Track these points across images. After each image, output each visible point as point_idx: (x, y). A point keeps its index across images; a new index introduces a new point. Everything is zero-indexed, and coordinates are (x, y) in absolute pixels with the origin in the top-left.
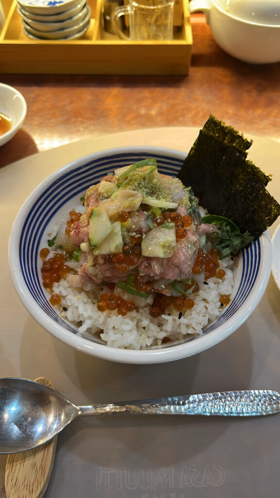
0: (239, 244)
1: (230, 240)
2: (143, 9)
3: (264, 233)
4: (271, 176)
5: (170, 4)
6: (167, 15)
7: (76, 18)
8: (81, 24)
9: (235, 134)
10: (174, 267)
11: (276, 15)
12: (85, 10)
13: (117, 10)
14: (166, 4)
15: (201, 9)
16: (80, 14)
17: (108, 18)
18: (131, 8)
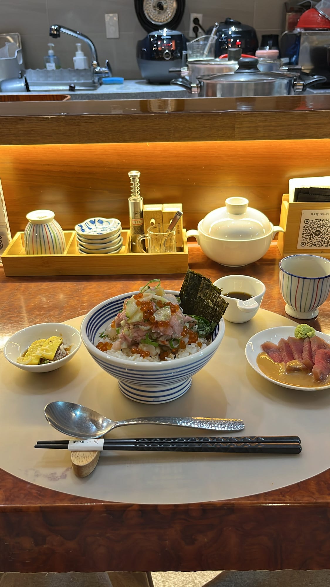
0: (209, 330)
1: (204, 328)
2: (156, 235)
3: (221, 319)
4: (222, 289)
5: (173, 232)
6: (171, 239)
7: (113, 242)
8: (117, 245)
9: (201, 276)
10: (170, 328)
11: (241, 236)
12: (120, 238)
13: (140, 236)
14: (171, 231)
15: (194, 235)
16: (116, 240)
17: (134, 244)
18: (149, 235)
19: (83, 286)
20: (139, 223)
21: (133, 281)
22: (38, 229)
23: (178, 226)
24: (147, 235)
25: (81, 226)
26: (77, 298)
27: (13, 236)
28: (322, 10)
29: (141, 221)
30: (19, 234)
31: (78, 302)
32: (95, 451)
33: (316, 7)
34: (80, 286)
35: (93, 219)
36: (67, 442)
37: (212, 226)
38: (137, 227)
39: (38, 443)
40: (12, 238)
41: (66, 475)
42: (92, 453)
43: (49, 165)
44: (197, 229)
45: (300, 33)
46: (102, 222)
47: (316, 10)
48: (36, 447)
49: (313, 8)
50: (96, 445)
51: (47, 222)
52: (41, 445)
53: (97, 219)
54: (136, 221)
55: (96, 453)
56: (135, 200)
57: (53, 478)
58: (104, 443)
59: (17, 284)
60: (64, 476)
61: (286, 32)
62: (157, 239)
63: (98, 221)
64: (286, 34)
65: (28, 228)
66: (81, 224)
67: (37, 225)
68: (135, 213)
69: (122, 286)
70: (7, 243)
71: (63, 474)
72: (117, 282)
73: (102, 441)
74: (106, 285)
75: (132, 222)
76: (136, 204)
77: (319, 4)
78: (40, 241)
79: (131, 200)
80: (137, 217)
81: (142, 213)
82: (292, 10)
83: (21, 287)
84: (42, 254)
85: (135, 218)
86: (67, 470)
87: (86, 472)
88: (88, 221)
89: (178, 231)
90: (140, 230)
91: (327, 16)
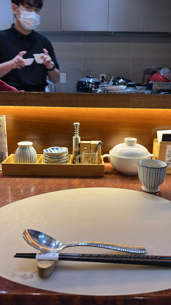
2: (87, 155)
12: (67, 157)
13: (78, 156)
14: (95, 153)
15: (107, 157)
18: (83, 155)
19: (46, 180)
20: (78, 149)
21: (73, 179)
22: (23, 150)
23: (99, 152)
24: (82, 155)
25: (47, 150)
26: (42, 185)
27: (9, 155)
28: (162, 73)
29: (79, 149)
30: (12, 155)
31: (43, 187)
32: (52, 261)
33: (160, 72)
34: (44, 180)
35: (53, 147)
36: (35, 254)
37: (117, 152)
38: (77, 152)
39: (17, 254)
40: (8, 156)
41: (33, 276)
42: (51, 262)
43: (32, 119)
44: (109, 154)
45: (152, 83)
46: (58, 149)
47: (159, 73)
48: (15, 257)
49: (158, 72)
50: (53, 256)
51: (29, 147)
52: (18, 256)
53: (55, 147)
54: (76, 149)
55: (54, 262)
56: (76, 137)
57: (24, 277)
58: (59, 255)
59: (9, 179)
60: (32, 277)
61: (145, 83)
62: (87, 158)
63: (56, 148)
64: (145, 84)
65: (18, 151)
66: (47, 149)
67: (23, 148)
68: (76, 144)
69: (67, 181)
70: (5, 158)
71: (31, 275)
72: (65, 179)
73: (58, 254)
74: (58, 180)
75: (74, 149)
76: (77, 139)
77: (161, 71)
78: (24, 157)
79: (74, 138)
80: (77, 146)
81: (80, 145)
82: (148, 74)
83: (11, 180)
84: (24, 163)
85: (76, 147)
86: (34, 273)
87: (46, 273)
88: (50, 148)
89: (99, 154)
90: (78, 153)
91: (165, 76)
